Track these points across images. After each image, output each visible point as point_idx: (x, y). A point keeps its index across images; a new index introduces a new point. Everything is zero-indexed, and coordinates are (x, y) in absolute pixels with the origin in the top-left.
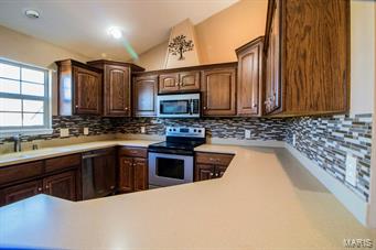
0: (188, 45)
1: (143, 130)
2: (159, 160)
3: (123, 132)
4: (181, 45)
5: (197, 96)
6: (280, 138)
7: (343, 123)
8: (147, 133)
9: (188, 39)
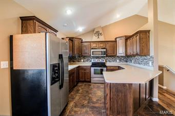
0: (101, 34)
1: (82, 61)
2: (94, 69)
3: (74, 62)
4: (98, 34)
5: (105, 50)
6: (127, 62)
7: (148, 57)
8: (84, 62)
9: (100, 32)
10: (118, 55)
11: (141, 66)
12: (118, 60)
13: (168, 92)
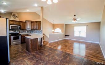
2: (13, 37)
4: (15, 16)
7: (40, 30)
9: (17, 16)
10: (27, 29)
11: (38, 34)
12: (26, 32)
13: (45, 41)
